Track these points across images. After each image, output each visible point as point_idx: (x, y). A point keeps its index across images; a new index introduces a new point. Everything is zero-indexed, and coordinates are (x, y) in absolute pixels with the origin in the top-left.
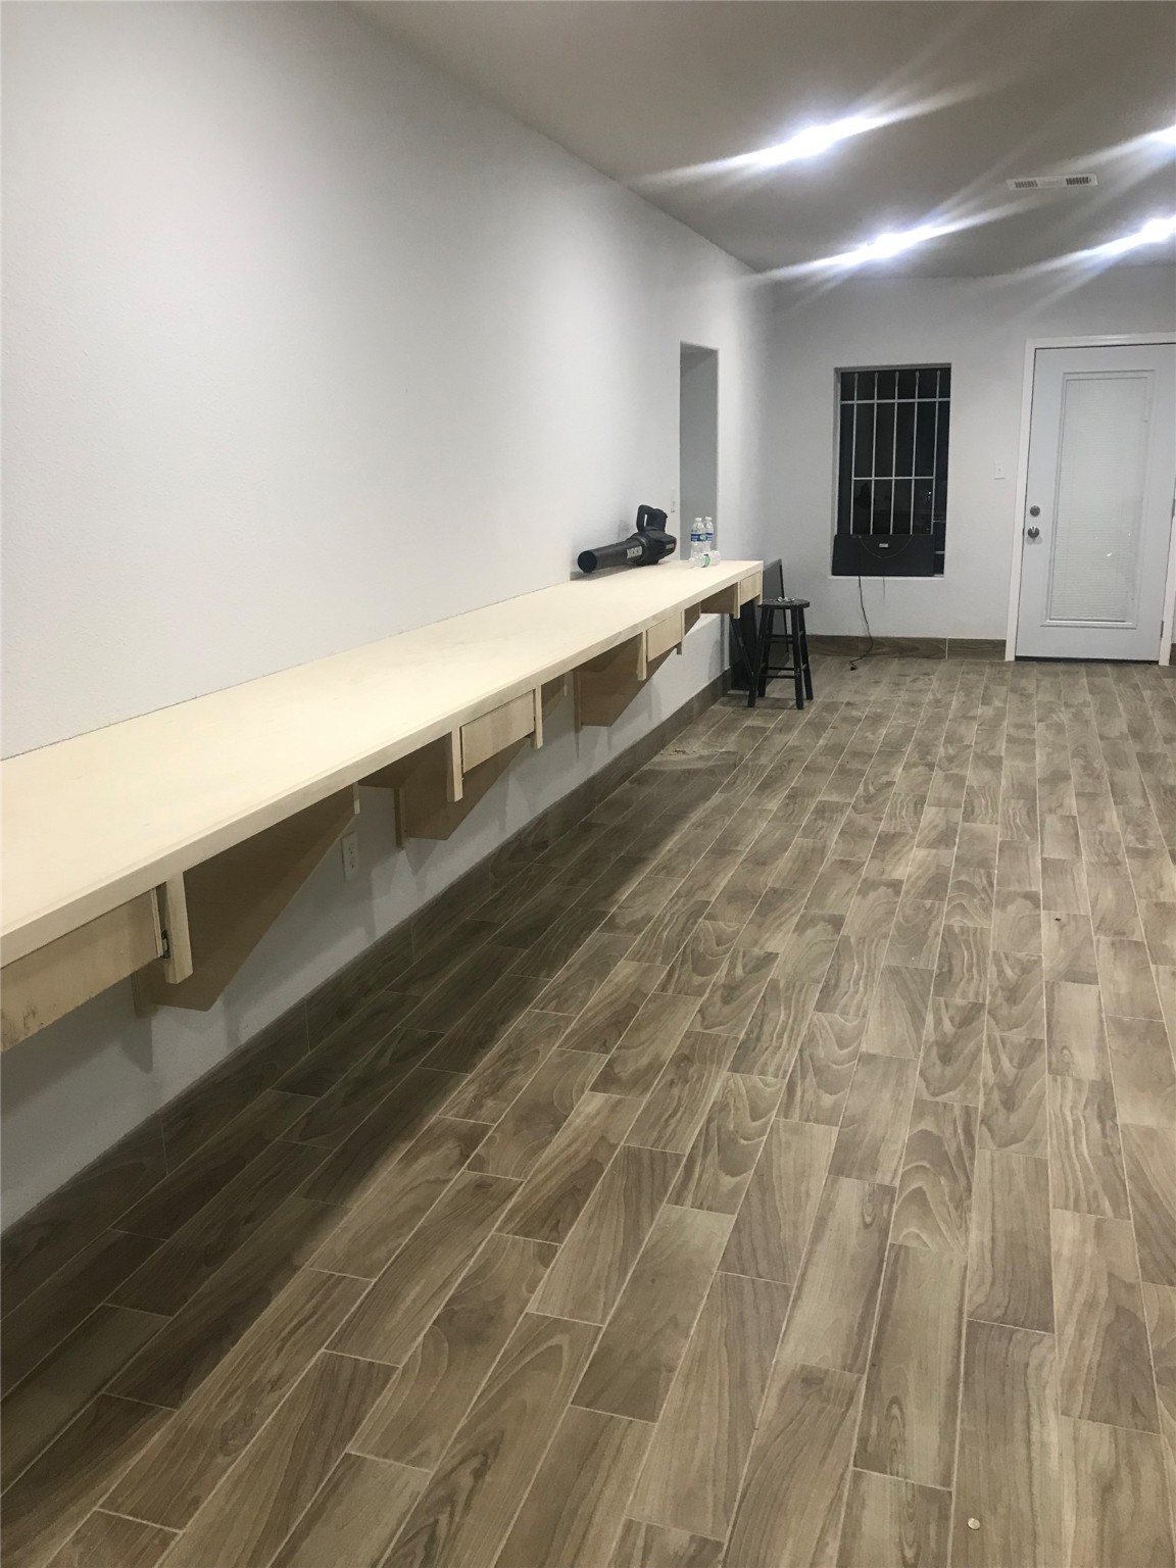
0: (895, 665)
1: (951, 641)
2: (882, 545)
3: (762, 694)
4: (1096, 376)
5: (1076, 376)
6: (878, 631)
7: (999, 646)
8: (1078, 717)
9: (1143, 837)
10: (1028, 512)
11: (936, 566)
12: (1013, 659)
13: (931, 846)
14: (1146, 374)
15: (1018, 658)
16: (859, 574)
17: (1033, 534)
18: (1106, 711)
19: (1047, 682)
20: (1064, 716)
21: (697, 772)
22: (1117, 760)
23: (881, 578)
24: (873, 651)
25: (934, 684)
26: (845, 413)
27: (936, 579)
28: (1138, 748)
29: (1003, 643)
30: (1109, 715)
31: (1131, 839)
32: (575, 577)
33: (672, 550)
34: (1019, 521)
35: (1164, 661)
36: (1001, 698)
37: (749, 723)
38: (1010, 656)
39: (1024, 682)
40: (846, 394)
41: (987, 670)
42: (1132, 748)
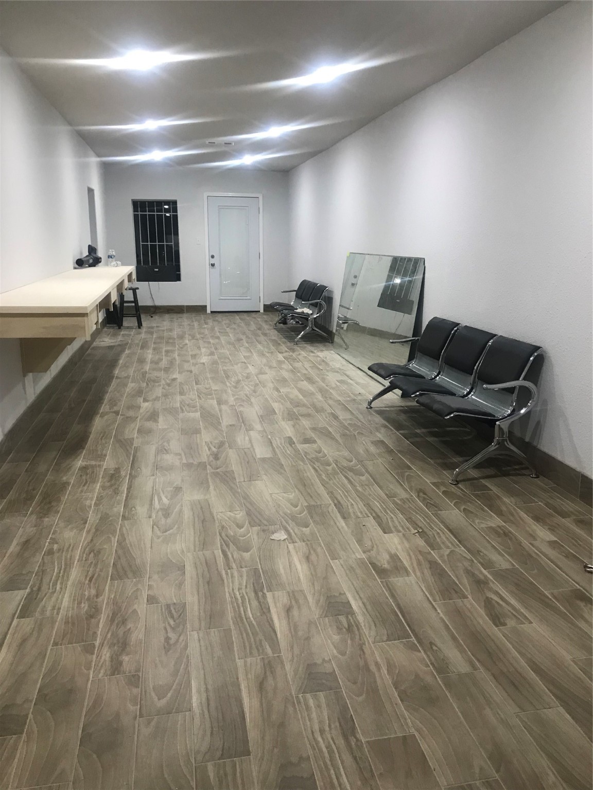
0: (167, 316)
1: (187, 306)
2: (155, 270)
3: (122, 325)
4: (230, 207)
5: (223, 207)
6: (158, 303)
7: (204, 308)
8: (239, 326)
9: (270, 349)
10: (210, 257)
11: (178, 278)
12: (210, 312)
13: (208, 356)
14: (245, 208)
15: (212, 312)
16: (148, 281)
17: (213, 265)
18: (248, 324)
19: (224, 318)
20: (234, 326)
21: (114, 346)
22: (256, 335)
23: (157, 282)
24: (157, 311)
25: (185, 320)
26: (136, 217)
27: (178, 282)
28: (261, 332)
29: (206, 306)
30: (249, 325)
31: (266, 350)
32: (75, 268)
33: (101, 262)
34: (207, 261)
35: (262, 311)
36: (210, 322)
37: (122, 333)
38: (209, 311)
39: (217, 318)
40: (135, 209)
41: (202, 316)
42: (259, 332)
